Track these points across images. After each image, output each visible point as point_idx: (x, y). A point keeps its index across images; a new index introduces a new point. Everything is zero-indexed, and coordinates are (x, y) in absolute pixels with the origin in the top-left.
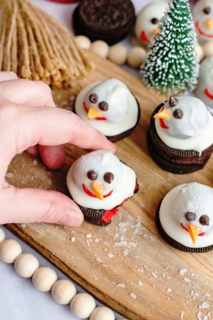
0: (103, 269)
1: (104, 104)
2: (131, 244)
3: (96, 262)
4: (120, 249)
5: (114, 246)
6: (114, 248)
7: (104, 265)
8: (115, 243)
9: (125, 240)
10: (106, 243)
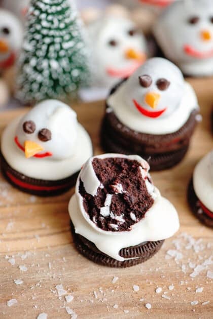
0: (207, 308)
1: (45, 131)
2: (204, 264)
3: (193, 307)
4: (200, 276)
5: (193, 279)
6: (194, 280)
7: (204, 304)
8: (191, 275)
9: (196, 266)
10: (182, 283)
